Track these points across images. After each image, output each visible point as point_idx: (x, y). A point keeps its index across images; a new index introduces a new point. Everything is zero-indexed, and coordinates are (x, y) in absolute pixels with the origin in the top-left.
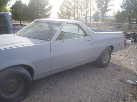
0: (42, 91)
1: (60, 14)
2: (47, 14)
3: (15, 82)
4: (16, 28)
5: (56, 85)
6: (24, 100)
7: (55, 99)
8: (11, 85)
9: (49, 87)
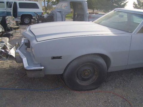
0: (114, 85)
1: (137, 4)
2: (122, 4)
3: (90, 70)
4: (92, 16)
5: (130, 81)
6: (96, 90)
7: (127, 96)
8: (86, 72)
9: (122, 82)
